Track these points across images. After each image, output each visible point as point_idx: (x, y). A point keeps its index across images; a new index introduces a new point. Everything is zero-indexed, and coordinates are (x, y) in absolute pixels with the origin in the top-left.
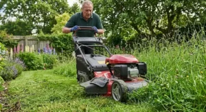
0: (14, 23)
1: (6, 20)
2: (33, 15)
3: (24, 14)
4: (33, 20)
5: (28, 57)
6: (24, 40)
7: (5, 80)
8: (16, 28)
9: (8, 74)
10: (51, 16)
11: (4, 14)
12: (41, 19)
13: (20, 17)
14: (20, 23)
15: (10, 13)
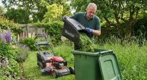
0: (16, 11)
1: (10, 8)
2: (30, 5)
3: (24, 4)
4: (30, 8)
5: (30, 41)
6: (27, 27)
7: (18, 62)
8: (18, 14)
9: (20, 58)
10: (43, 6)
11: (9, 3)
12: (36, 7)
13: (21, 6)
14: (20, 11)
15: (13, 3)
